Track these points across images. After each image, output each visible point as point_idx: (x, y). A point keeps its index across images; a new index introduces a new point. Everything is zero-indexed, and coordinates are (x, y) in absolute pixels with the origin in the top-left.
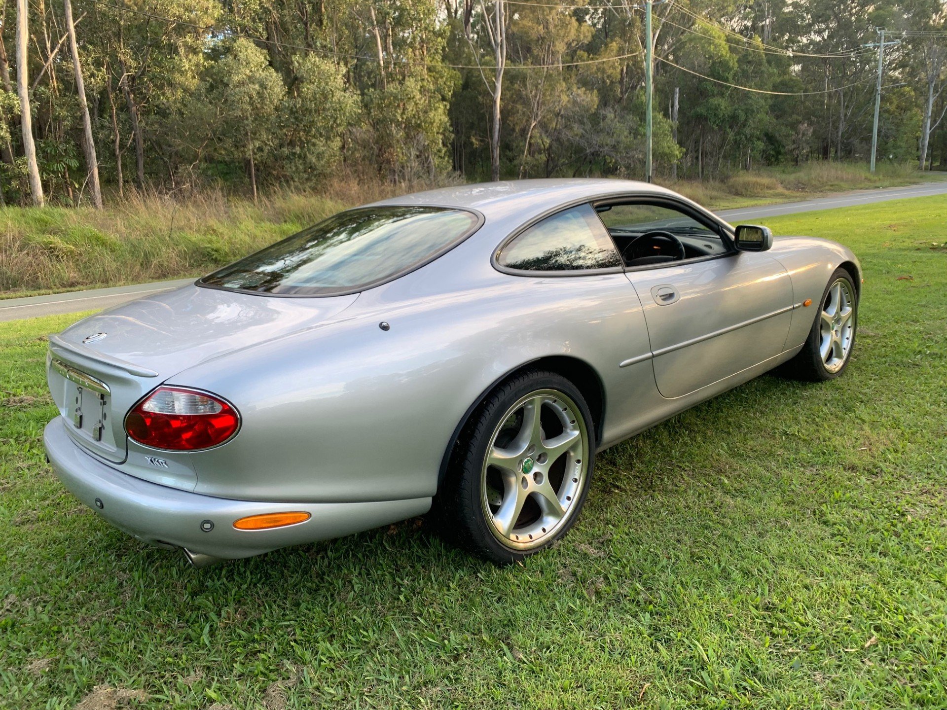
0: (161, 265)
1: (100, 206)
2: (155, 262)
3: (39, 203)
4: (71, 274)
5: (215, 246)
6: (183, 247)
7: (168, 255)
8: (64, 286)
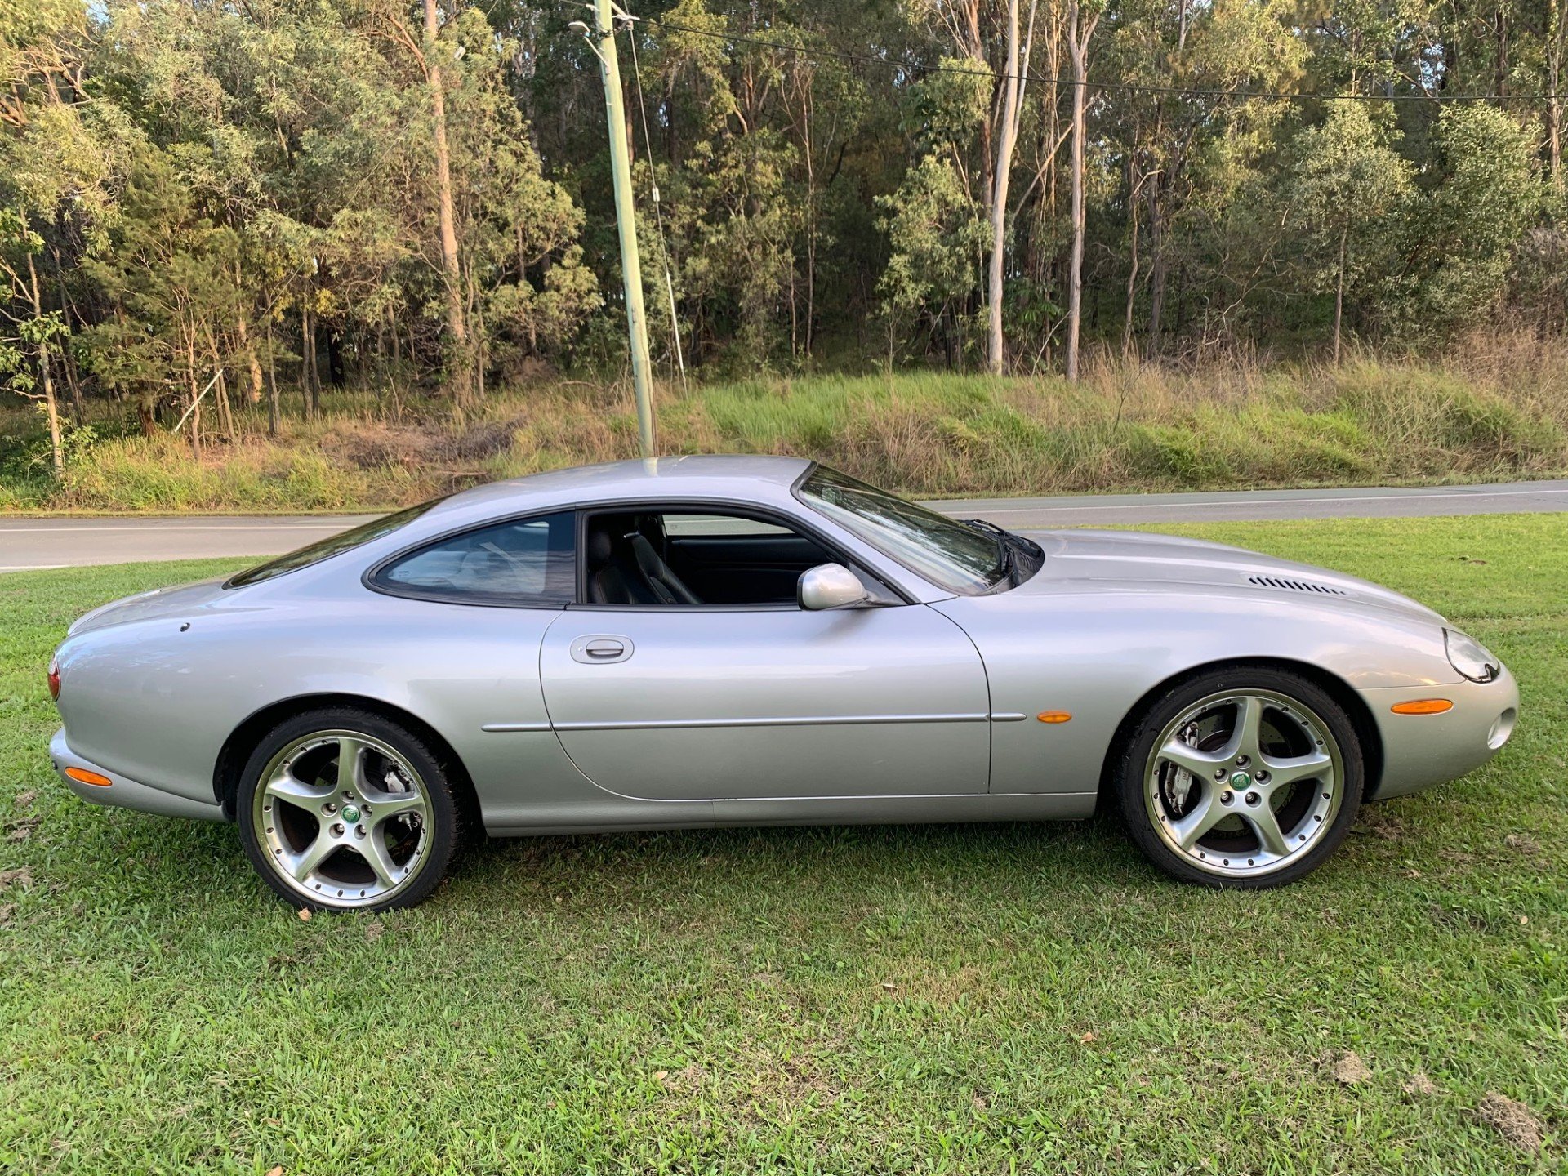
0: (1085, 471)
1: (1073, 375)
2: (1078, 466)
3: (995, 369)
4: (965, 475)
5: (1177, 446)
6: (1126, 446)
7: (1101, 456)
8: (950, 490)
